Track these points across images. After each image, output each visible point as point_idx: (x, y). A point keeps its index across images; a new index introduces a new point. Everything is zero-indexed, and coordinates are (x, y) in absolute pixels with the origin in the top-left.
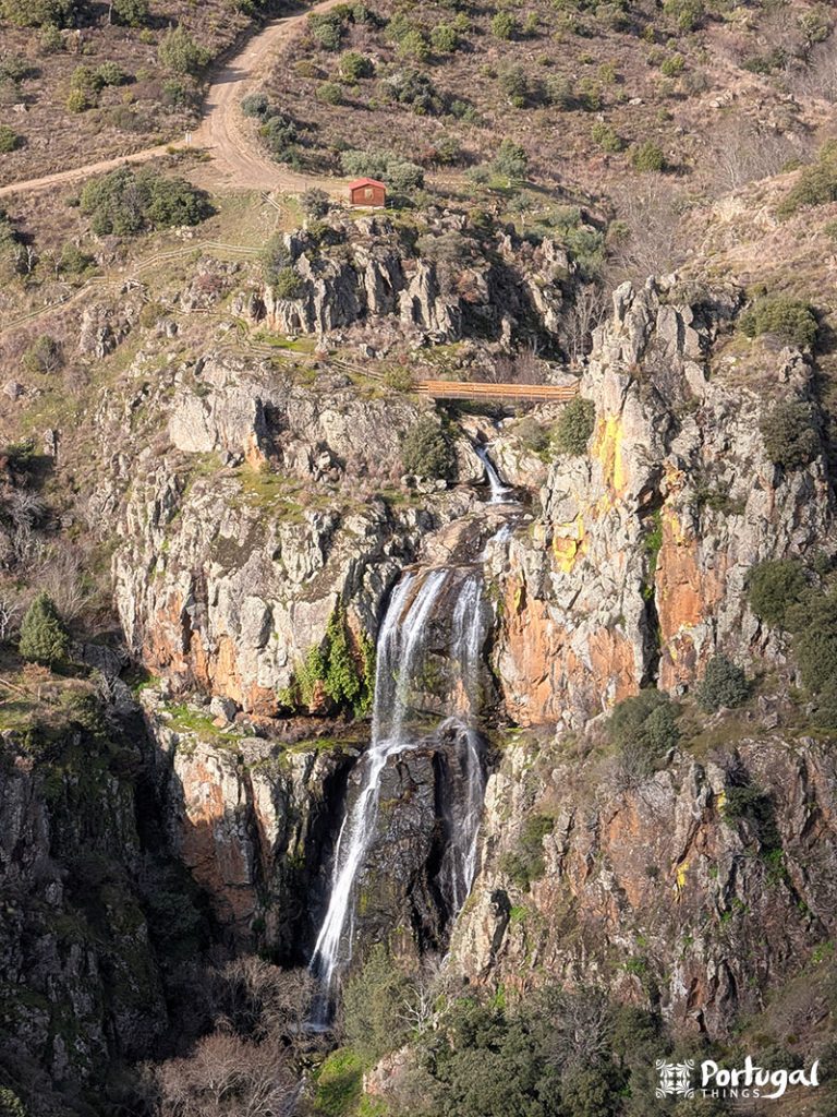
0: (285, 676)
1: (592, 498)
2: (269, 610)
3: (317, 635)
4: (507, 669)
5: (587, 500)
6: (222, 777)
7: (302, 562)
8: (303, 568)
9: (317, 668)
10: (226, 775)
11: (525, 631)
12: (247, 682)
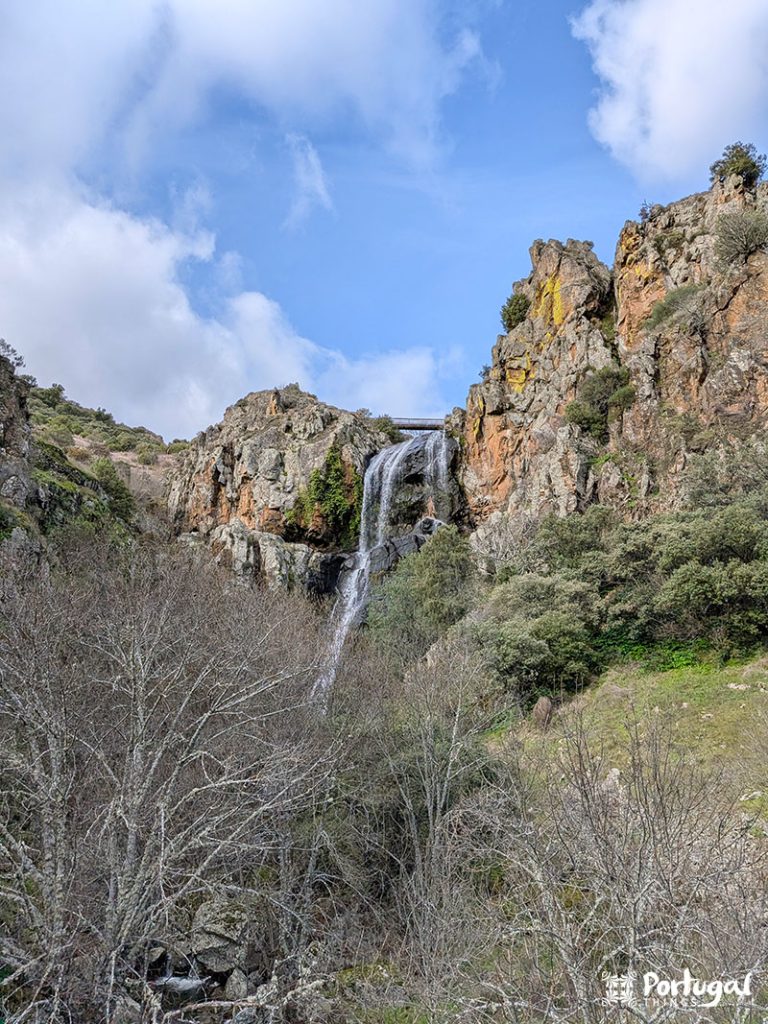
0: (291, 498)
1: (537, 339)
2: (282, 455)
3: (319, 463)
4: (470, 480)
5: (532, 342)
6: (233, 543)
7: (308, 427)
8: (308, 431)
9: (318, 488)
10: (236, 540)
11: (482, 455)
12: (260, 505)
